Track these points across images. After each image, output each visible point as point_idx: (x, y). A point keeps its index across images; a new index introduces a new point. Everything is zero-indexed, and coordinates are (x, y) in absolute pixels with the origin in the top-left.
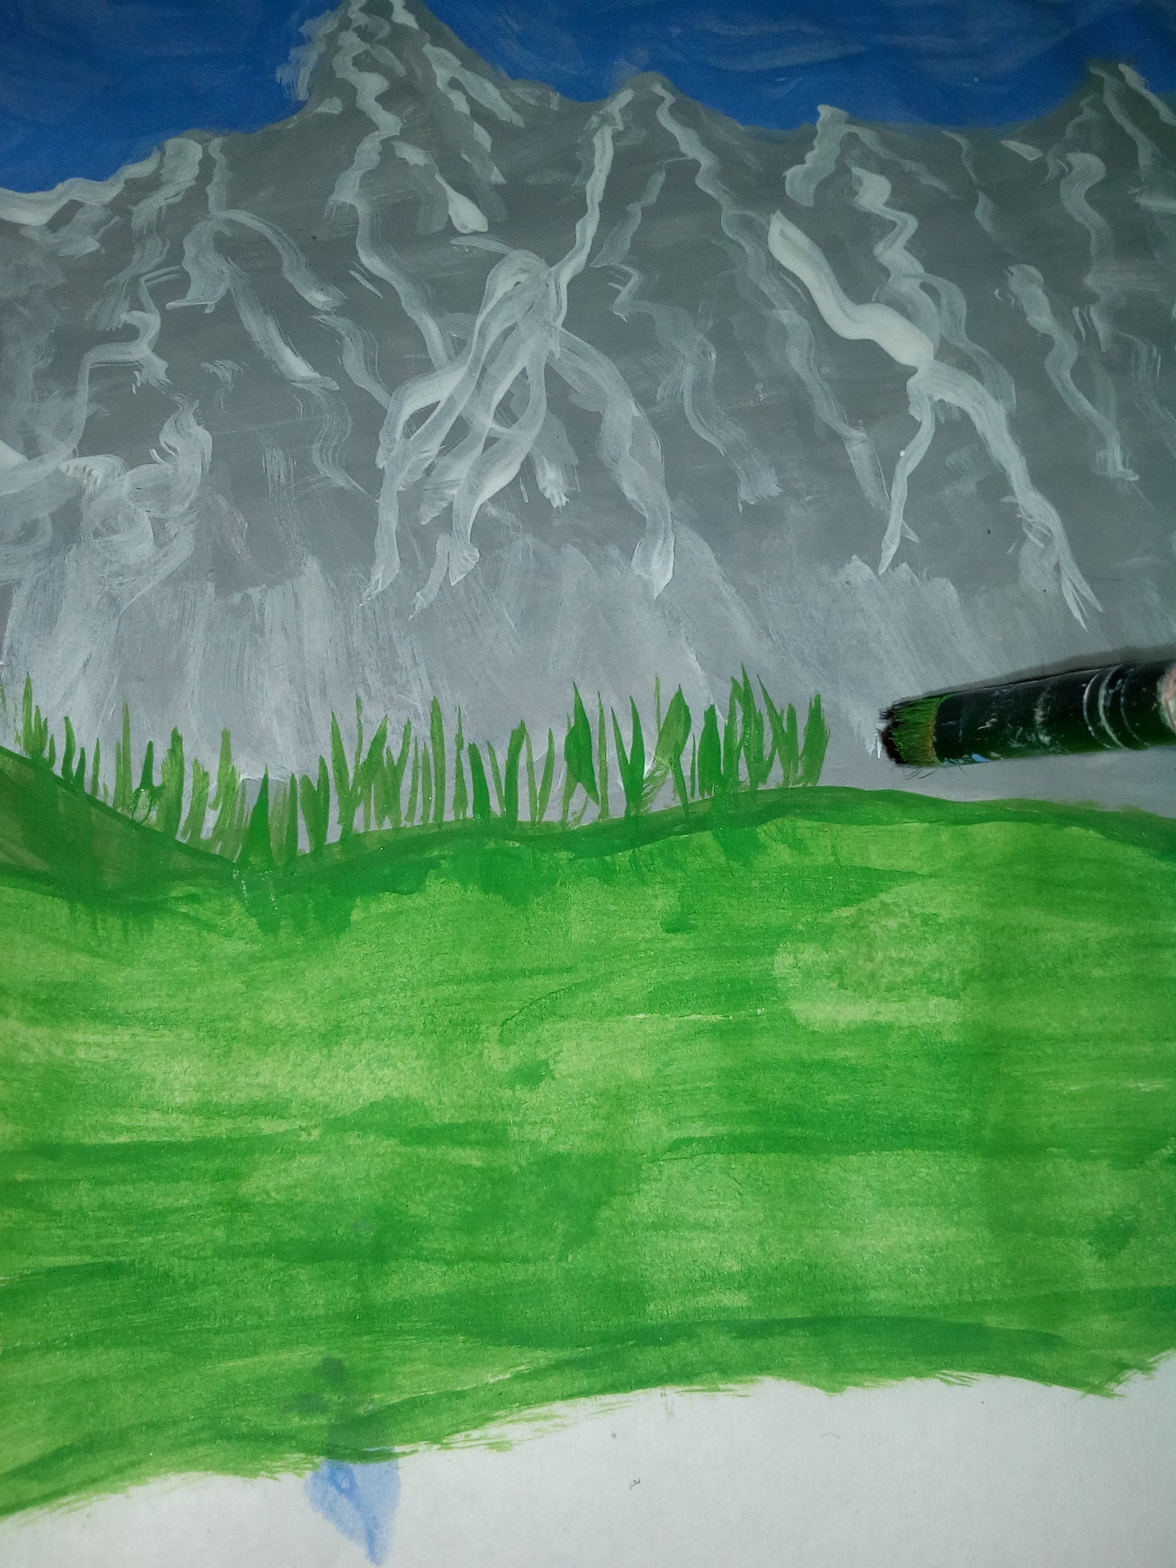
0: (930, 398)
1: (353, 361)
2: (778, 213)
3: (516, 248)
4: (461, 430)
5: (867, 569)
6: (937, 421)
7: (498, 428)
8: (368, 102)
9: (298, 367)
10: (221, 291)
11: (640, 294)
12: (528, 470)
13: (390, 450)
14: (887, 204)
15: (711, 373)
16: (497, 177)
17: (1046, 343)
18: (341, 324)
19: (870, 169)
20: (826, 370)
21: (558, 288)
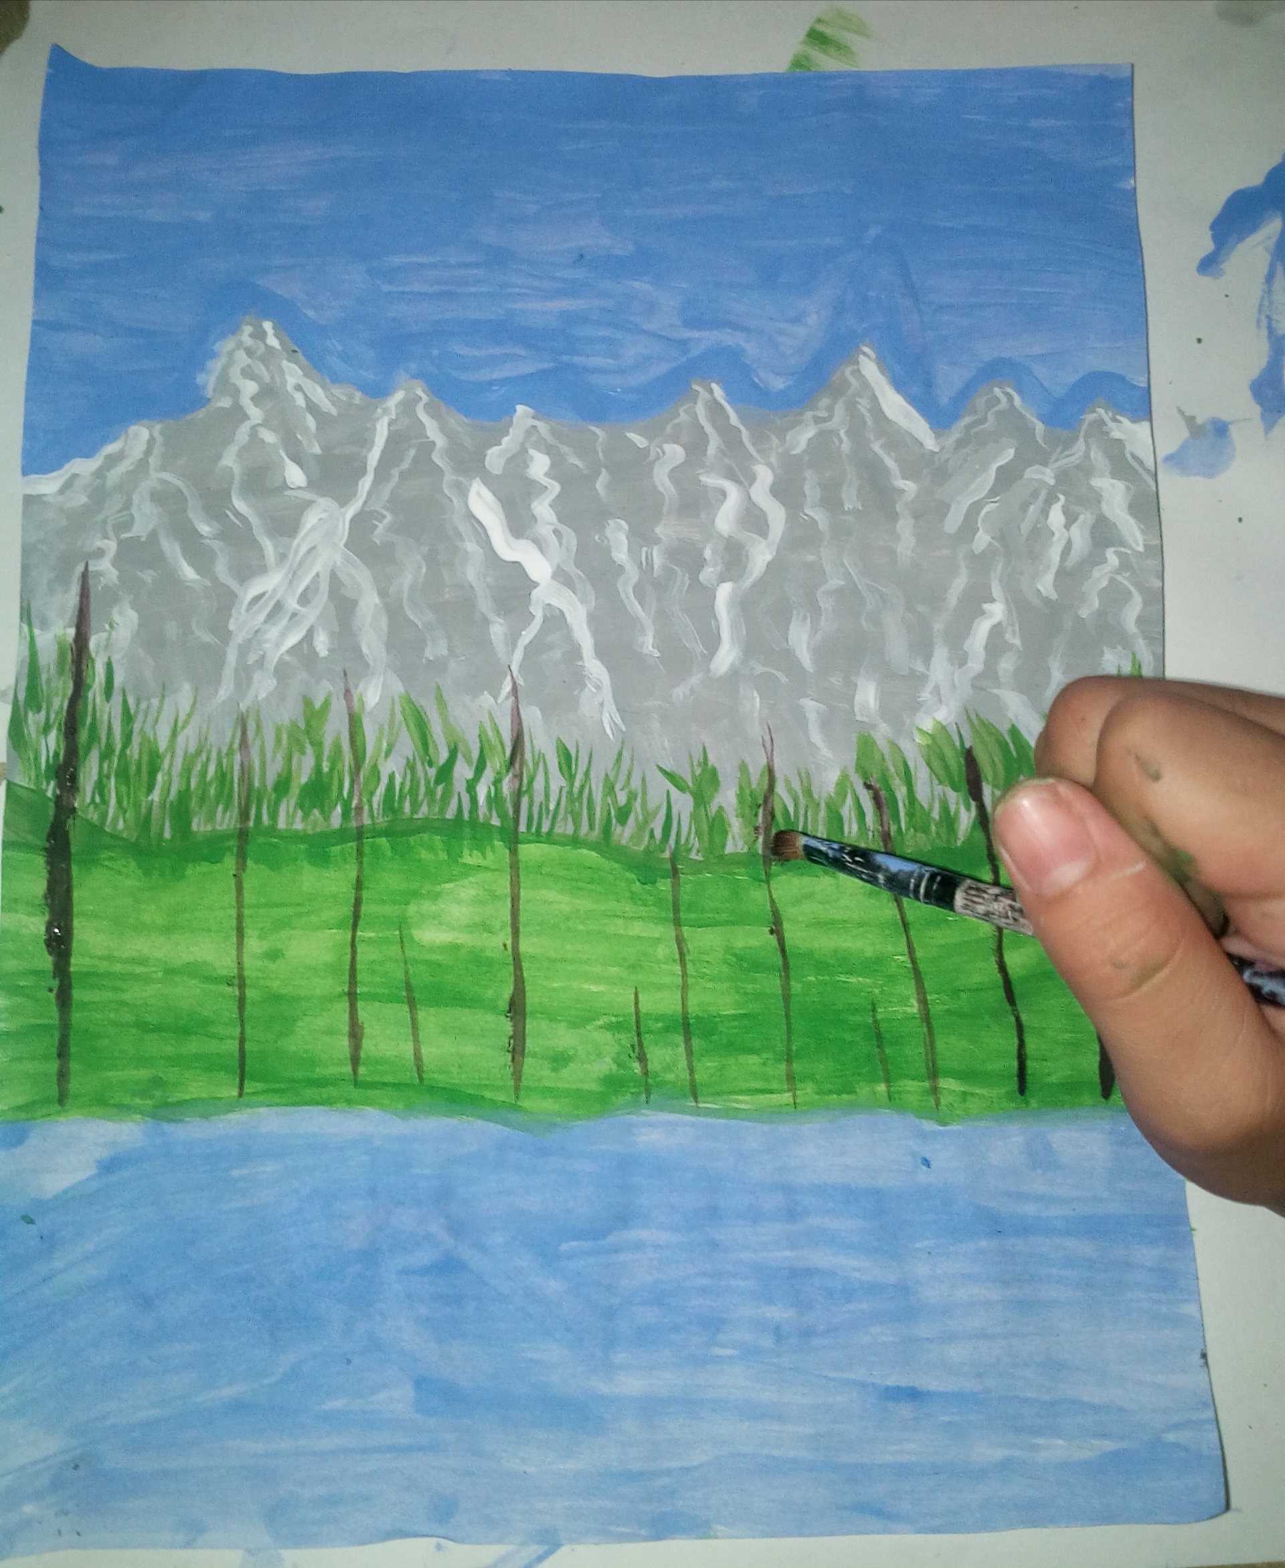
0: (543, 602)
1: (221, 568)
2: (478, 479)
3: (323, 496)
4: (278, 607)
5: (492, 698)
6: (545, 616)
7: (299, 608)
8: (246, 402)
9: (189, 572)
10: (151, 527)
11: (389, 529)
12: (310, 635)
13: (237, 619)
14: (546, 475)
15: (421, 580)
16: (317, 450)
17: (621, 568)
18: (216, 545)
19: (539, 450)
20: (489, 580)
21: (344, 522)
